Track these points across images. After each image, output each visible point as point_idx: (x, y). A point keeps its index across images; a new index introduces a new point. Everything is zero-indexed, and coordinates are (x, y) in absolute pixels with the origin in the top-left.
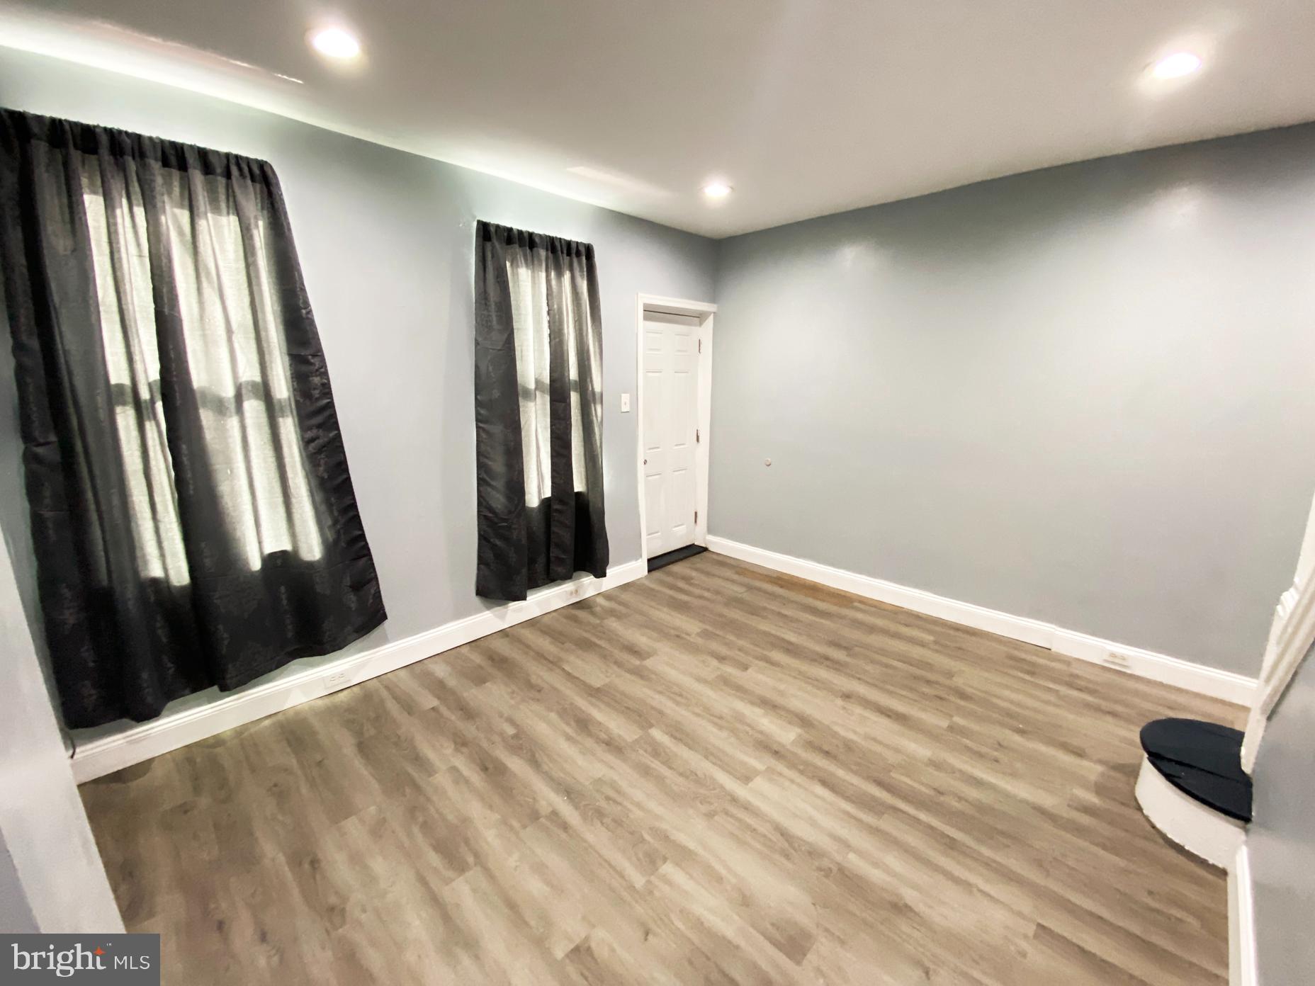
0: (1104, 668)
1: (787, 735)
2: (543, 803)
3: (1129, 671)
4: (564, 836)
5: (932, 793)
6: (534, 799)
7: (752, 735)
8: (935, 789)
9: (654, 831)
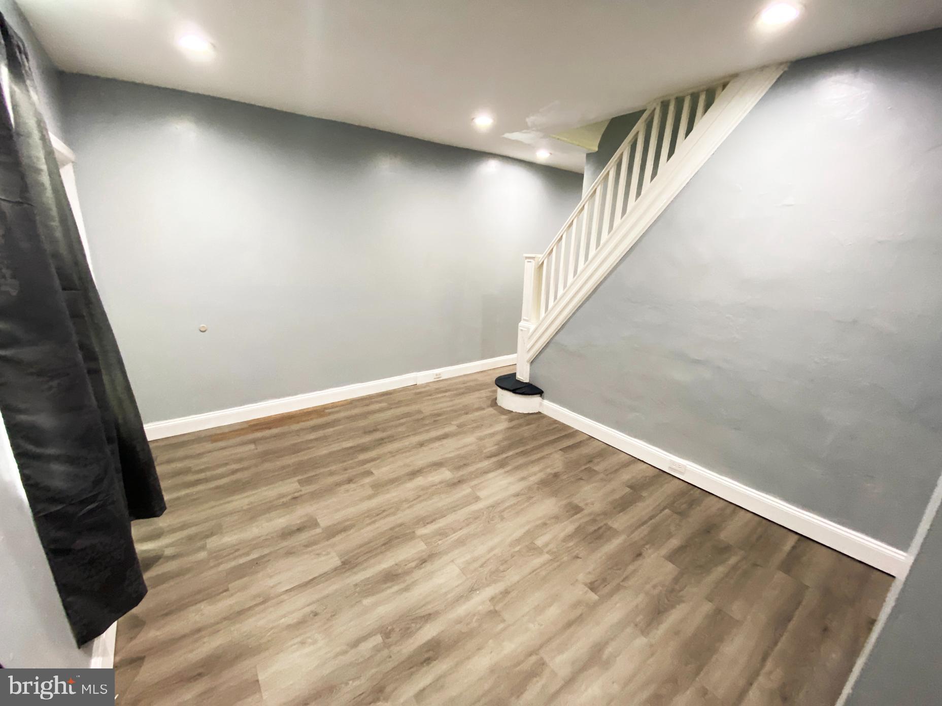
0: (434, 382)
1: (446, 474)
2: (480, 608)
3: (441, 379)
4: (513, 594)
5: (496, 447)
6: (474, 615)
7: (441, 487)
8: (496, 445)
9: (512, 545)
